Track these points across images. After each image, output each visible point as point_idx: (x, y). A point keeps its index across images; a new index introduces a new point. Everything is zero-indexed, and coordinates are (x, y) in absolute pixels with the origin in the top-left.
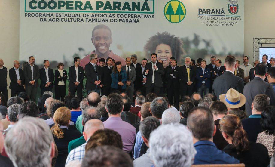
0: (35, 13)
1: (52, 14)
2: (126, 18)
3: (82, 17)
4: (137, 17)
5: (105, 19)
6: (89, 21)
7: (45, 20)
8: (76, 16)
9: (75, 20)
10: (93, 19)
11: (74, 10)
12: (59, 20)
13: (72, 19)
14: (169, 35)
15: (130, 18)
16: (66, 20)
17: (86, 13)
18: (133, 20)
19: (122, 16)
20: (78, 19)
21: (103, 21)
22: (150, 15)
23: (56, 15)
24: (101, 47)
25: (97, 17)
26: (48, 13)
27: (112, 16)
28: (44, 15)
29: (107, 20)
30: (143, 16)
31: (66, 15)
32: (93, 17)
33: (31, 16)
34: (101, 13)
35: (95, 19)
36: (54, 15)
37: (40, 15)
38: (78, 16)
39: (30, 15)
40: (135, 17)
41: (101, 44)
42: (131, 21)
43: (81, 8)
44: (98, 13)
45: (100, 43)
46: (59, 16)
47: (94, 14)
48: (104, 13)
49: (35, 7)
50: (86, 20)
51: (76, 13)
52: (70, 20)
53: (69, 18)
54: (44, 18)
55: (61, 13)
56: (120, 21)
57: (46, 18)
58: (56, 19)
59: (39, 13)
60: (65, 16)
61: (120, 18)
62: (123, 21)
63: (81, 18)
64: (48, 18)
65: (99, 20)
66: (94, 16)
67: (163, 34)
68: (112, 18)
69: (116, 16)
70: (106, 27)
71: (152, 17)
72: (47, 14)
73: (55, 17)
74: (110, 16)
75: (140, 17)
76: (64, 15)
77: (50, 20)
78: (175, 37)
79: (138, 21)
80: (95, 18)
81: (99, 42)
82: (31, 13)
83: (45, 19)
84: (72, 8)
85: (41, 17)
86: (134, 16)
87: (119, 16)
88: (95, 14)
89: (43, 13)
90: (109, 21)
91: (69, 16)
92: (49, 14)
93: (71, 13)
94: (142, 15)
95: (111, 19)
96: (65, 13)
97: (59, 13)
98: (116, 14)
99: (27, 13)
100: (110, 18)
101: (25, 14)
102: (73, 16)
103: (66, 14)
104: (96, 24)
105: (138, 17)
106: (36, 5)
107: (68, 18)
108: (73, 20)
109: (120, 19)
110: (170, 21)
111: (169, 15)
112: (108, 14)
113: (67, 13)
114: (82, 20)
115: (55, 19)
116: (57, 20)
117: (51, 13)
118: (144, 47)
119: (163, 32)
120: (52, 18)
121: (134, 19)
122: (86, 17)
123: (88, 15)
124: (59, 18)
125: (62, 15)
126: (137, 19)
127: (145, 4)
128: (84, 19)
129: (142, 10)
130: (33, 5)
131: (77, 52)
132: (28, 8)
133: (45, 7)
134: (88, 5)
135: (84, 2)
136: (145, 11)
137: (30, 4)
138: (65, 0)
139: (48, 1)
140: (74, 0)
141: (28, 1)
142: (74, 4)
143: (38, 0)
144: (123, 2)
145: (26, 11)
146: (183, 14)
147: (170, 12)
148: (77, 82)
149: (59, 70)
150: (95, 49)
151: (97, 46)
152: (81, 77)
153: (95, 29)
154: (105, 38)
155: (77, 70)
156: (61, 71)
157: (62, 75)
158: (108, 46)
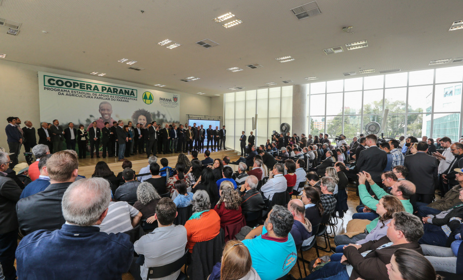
0: (54, 88)
2: (121, 99)
4: (128, 99)
6: (97, 98)
7: (63, 94)
8: (87, 94)
9: (87, 97)
11: (86, 90)
14: (145, 110)
15: (123, 99)
17: (95, 93)
18: (125, 100)
19: (118, 97)
25: (102, 97)
26: (65, 89)
28: (62, 90)
29: (109, 99)
31: (80, 93)
32: (99, 96)
33: (50, 90)
34: (105, 94)
36: (71, 92)
37: (58, 90)
40: (126, 98)
44: (103, 94)
46: (74, 92)
47: (100, 94)
48: (107, 95)
49: (54, 84)
51: (87, 92)
52: (83, 96)
54: (62, 92)
55: (76, 91)
59: (57, 88)
62: (119, 100)
63: (91, 96)
64: (65, 93)
70: (108, 103)
71: (136, 100)
74: (111, 96)
76: (78, 93)
77: (67, 94)
78: (148, 112)
79: (128, 101)
81: (104, 113)
82: (50, 88)
84: (84, 89)
85: (59, 92)
89: (61, 89)
91: (82, 94)
93: (84, 92)
94: (130, 98)
95: (112, 99)
96: (79, 91)
97: (74, 90)
98: (115, 96)
99: (47, 87)
101: (45, 87)
102: (85, 94)
104: (102, 101)
106: (55, 82)
108: (85, 96)
109: (117, 99)
110: (146, 103)
111: (145, 100)
112: (110, 95)
113: (81, 92)
114: (92, 97)
115: (71, 95)
116: (73, 95)
117: (67, 90)
118: (132, 117)
119: (142, 109)
120: (68, 93)
123: (96, 95)
127: (132, 92)
128: (94, 97)
129: (131, 95)
130: (52, 82)
131: (89, 117)
132: (47, 84)
133: (62, 85)
134: (96, 88)
135: (93, 86)
136: (132, 96)
137: (49, 81)
138: (79, 82)
139: (64, 81)
140: (86, 83)
141: (47, 79)
142: (85, 86)
143: (56, 79)
144: (119, 89)
145: (45, 85)
146: (152, 99)
147: (145, 98)
148: (96, 138)
149: (80, 130)
150: (101, 116)
151: (103, 115)
152: (98, 135)
153: (101, 103)
154: (108, 110)
155: (95, 130)
156: (82, 131)
157: (83, 133)
158: (110, 115)
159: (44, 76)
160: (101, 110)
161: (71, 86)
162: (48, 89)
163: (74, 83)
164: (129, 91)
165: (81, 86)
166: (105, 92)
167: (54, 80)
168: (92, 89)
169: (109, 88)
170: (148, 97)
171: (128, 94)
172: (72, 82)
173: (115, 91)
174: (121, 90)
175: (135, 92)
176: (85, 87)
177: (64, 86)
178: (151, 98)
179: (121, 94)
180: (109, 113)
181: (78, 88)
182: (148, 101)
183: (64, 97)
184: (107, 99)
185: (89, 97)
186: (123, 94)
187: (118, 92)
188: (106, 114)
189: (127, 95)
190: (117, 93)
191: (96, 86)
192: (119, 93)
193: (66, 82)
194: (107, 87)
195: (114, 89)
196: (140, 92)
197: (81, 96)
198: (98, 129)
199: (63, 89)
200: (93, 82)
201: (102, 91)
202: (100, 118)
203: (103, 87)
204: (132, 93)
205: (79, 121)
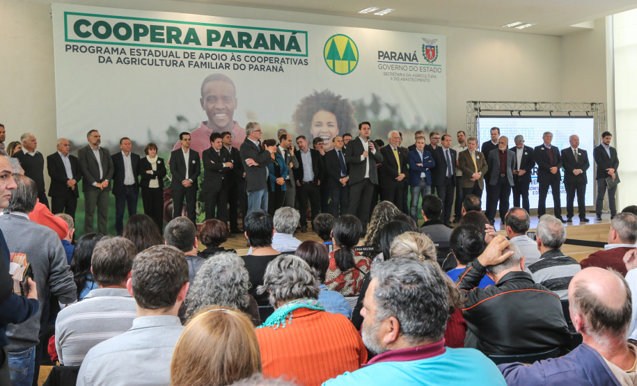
0: (88, 45)
1: (123, 49)
2: (261, 64)
3: (182, 59)
4: (280, 62)
5: (224, 63)
6: (195, 65)
7: (109, 60)
8: (170, 55)
9: (168, 64)
10: (202, 63)
11: (166, 44)
12: (137, 62)
13: (162, 60)
14: (333, 95)
15: (267, 63)
16: (151, 63)
17: (189, 51)
18: (273, 67)
19: (253, 59)
20: (173, 61)
21: (220, 67)
22: (300, 60)
23: (131, 52)
24: (217, 115)
25: (209, 60)
26: (115, 47)
27: (237, 59)
28: (107, 50)
29: (227, 66)
30: (289, 61)
32: (202, 59)
33: (79, 50)
34: (217, 53)
35: (206, 63)
36: (128, 52)
37: (99, 50)
38: (173, 55)
39: (76, 50)
40: (275, 61)
41: (218, 109)
42: (269, 69)
43: (178, 42)
44: (211, 53)
45: (216, 107)
46: (136, 53)
47: (204, 53)
48: (221, 53)
49: (88, 34)
50: (189, 64)
51: (169, 50)
52: (159, 62)
53: (158, 59)
54: (106, 56)
55: (141, 48)
56: (250, 68)
57: (111, 56)
58: (132, 59)
59: (95, 45)
60: (149, 54)
61: (250, 63)
62: (255, 69)
63: (179, 61)
64: (114, 57)
65: (214, 66)
66: (203, 57)
67: (323, 93)
68: (237, 62)
69: (242, 58)
70: (226, 79)
71: (304, 63)
72: (112, 49)
73: (128, 55)
74: (233, 58)
75: (284, 62)
76: (147, 53)
77: (119, 60)
78: (342, 98)
79: (281, 69)
80: (205, 61)
81: (214, 107)
82: (80, 45)
83: (109, 57)
84: (162, 41)
85: (99, 54)
86: (274, 59)
87: (248, 59)
88: (206, 54)
89: (104, 47)
90: (231, 67)
91: (156, 56)
92: (117, 49)
93: (160, 49)
94: (288, 59)
95: (234, 64)
96: (149, 49)
97: (136, 48)
98: (243, 55)
99: (71, 44)
100: (233, 62)
101: (67, 45)
102: (165, 55)
103: (150, 51)
104: (207, 72)
105: (282, 62)
106: (90, 29)
107: (154, 58)
108: (164, 62)
109: (250, 65)
110: (334, 70)
111: (332, 61)
112: (229, 55)
113: (153, 49)
114: (182, 64)
115: (130, 60)
116: (133, 61)
117: (120, 47)
118: (293, 116)
119: (323, 90)
120: (122, 56)
121: (275, 65)
122: (189, 59)
123: (192, 55)
124: (137, 57)
125: (142, 52)
126: (279, 66)
127: (293, 39)
128: (186, 62)
129: (288, 49)
130: (83, 29)
131: (174, 123)
132: (72, 35)
133: (107, 35)
134: (192, 37)
135: (184, 30)
136: (293, 51)
137: (77, 26)
138: (148, 24)
139: (112, 23)
140: (165, 25)
141: (72, 20)
142: (165, 32)
143: (93, 20)
144: (254, 35)
145: (67, 40)
146: (354, 59)
147: (333, 54)
148: (187, 182)
149: (148, 157)
150: (206, 119)
151: (210, 114)
152: (194, 171)
153: (207, 80)
154: (225, 99)
155: (186, 156)
156: (153, 161)
157: (154, 167)
158: (230, 113)
159: (66, 14)
160: (207, 99)
161: (127, 37)
162: (75, 49)
163: (137, 27)
164: (282, 37)
165: (154, 32)
166: (216, 45)
167: (87, 23)
168: (182, 39)
169: (228, 34)
170: (341, 53)
171: (282, 48)
172: (131, 23)
173: (244, 39)
174: (261, 37)
175: (300, 38)
176: (165, 37)
177: (112, 38)
178: (350, 55)
179: (261, 49)
180: (229, 106)
181: (146, 40)
182: (341, 65)
183: (114, 67)
184: (221, 66)
185: (174, 64)
186: (266, 48)
187: (252, 43)
188: (220, 111)
189: (277, 49)
190: (249, 46)
191: (191, 31)
192: (256, 47)
193: (118, 26)
194: (222, 31)
195: (241, 35)
196: (316, 40)
197: (154, 63)
198: (193, 155)
199: (110, 47)
200: (185, 20)
201: (209, 43)
202: (205, 123)
203: (209, 32)
204: (294, 44)
205: (149, 133)
